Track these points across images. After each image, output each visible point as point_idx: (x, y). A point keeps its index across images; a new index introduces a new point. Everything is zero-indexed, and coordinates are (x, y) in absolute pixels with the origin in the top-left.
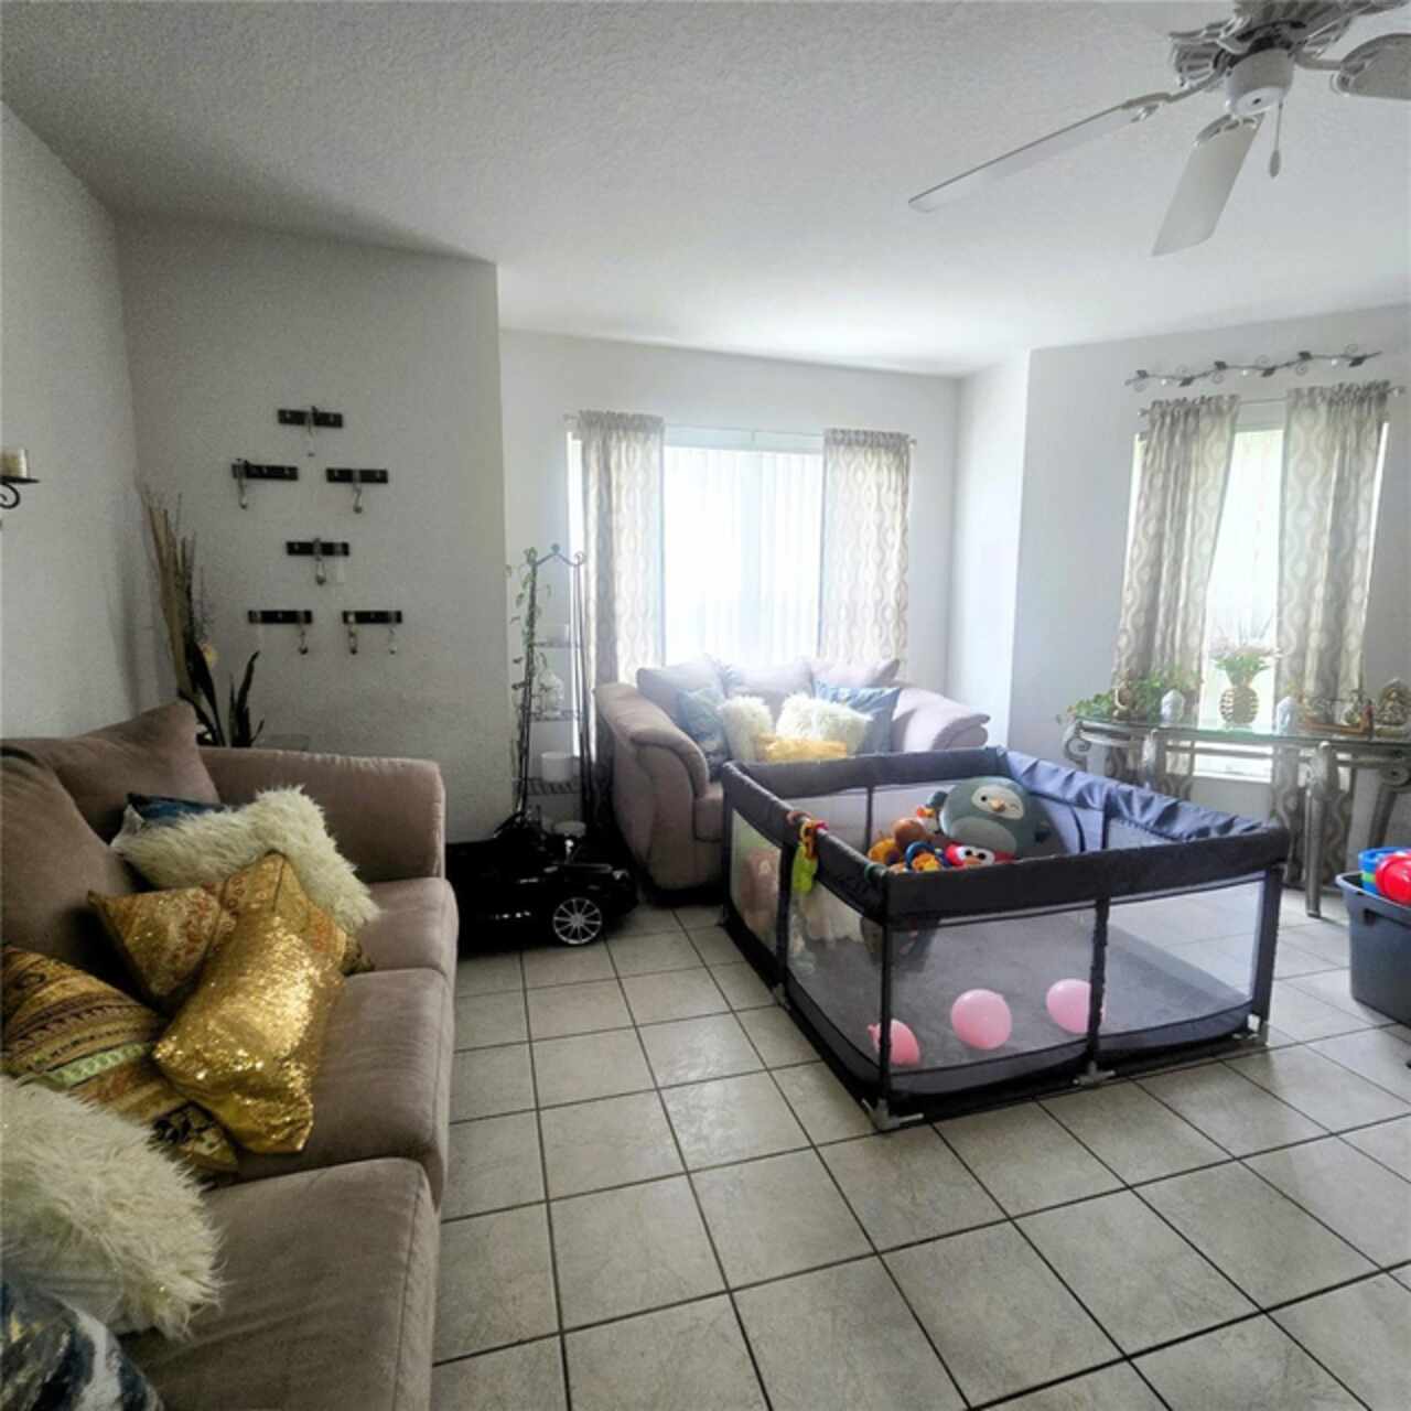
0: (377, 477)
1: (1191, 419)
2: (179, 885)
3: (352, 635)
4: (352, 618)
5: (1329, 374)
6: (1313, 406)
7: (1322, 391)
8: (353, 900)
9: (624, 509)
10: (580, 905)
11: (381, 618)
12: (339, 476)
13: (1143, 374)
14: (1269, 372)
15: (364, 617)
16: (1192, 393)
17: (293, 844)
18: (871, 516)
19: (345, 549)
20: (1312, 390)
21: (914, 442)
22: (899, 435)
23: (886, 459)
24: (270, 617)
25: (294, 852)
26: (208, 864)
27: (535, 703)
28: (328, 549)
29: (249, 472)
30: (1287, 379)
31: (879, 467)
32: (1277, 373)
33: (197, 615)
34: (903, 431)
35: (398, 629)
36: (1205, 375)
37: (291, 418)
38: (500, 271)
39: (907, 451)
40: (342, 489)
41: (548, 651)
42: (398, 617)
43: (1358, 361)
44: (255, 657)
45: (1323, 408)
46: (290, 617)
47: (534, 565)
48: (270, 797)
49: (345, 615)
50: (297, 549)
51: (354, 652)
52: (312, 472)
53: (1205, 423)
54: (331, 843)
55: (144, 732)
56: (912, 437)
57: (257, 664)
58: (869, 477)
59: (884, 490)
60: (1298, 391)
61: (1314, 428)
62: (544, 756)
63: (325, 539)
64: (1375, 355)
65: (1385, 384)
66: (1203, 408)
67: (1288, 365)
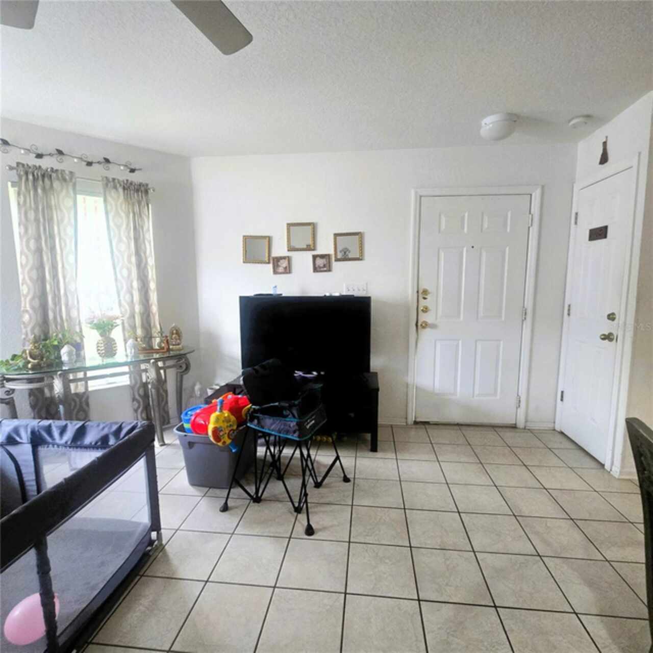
1: (46, 180)
6: (115, 187)
7: (119, 181)
13: (6, 143)
14: (90, 164)
32: (96, 166)
43: (132, 171)
53: (56, 185)
61: (118, 200)
64: (140, 169)
65: (147, 185)
66: (54, 175)
67: (99, 163)
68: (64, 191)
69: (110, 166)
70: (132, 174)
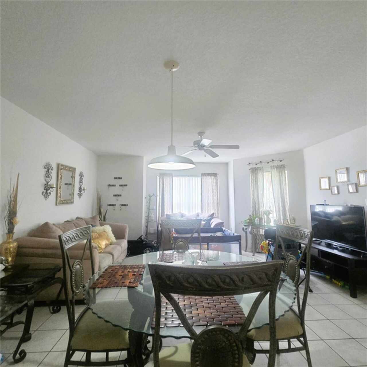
0: (126, 185)
1: (257, 171)
2: (95, 233)
3: (121, 208)
4: (121, 205)
5: (276, 163)
6: (274, 168)
7: (275, 166)
8: (113, 238)
9: (166, 188)
10: (149, 249)
11: (125, 205)
12: (121, 186)
13: (249, 163)
14: (268, 163)
15: (122, 205)
16: (256, 166)
17: (107, 231)
18: (211, 187)
19: (121, 195)
20: (273, 166)
21: (218, 174)
22: (215, 173)
23: (213, 177)
24: (110, 205)
25: (107, 232)
26: (98, 231)
27: (149, 219)
28: (119, 196)
29: (110, 185)
30: (271, 164)
31: (212, 179)
32: (270, 163)
33: (101, 204)
34: (216, 172)
35: (127, 207)
36: (259, 163)
37: (115, 178)
38: (144, 157)
39: (217, 176)
40: (121, 187)
41: (152, 211)
42: (127, 205)
43: (281, 161)
44: (107, 210)
45: (275, 169)
46: (113, 205)
47: (150, 197)
48: (105, 226)
49: (120, 205)
50: (115, 196)
51: (121, 210)
52: (117, 185)
53: (259, 171)
54: (112, 232)
55: (93, 218)
56: (218, 173)
57: (107, 211)
58: (209, 180)
59: (213, 182)
60: (271, 166)
61: (275, 172)
62: (151, 228)
63: (119, 194)
64: (283, 160)
65: (284, 165)
66: (258, 169)
67: (271, 162)
68: (261, 173)
69: (274, 162)
70: (281, 162)
